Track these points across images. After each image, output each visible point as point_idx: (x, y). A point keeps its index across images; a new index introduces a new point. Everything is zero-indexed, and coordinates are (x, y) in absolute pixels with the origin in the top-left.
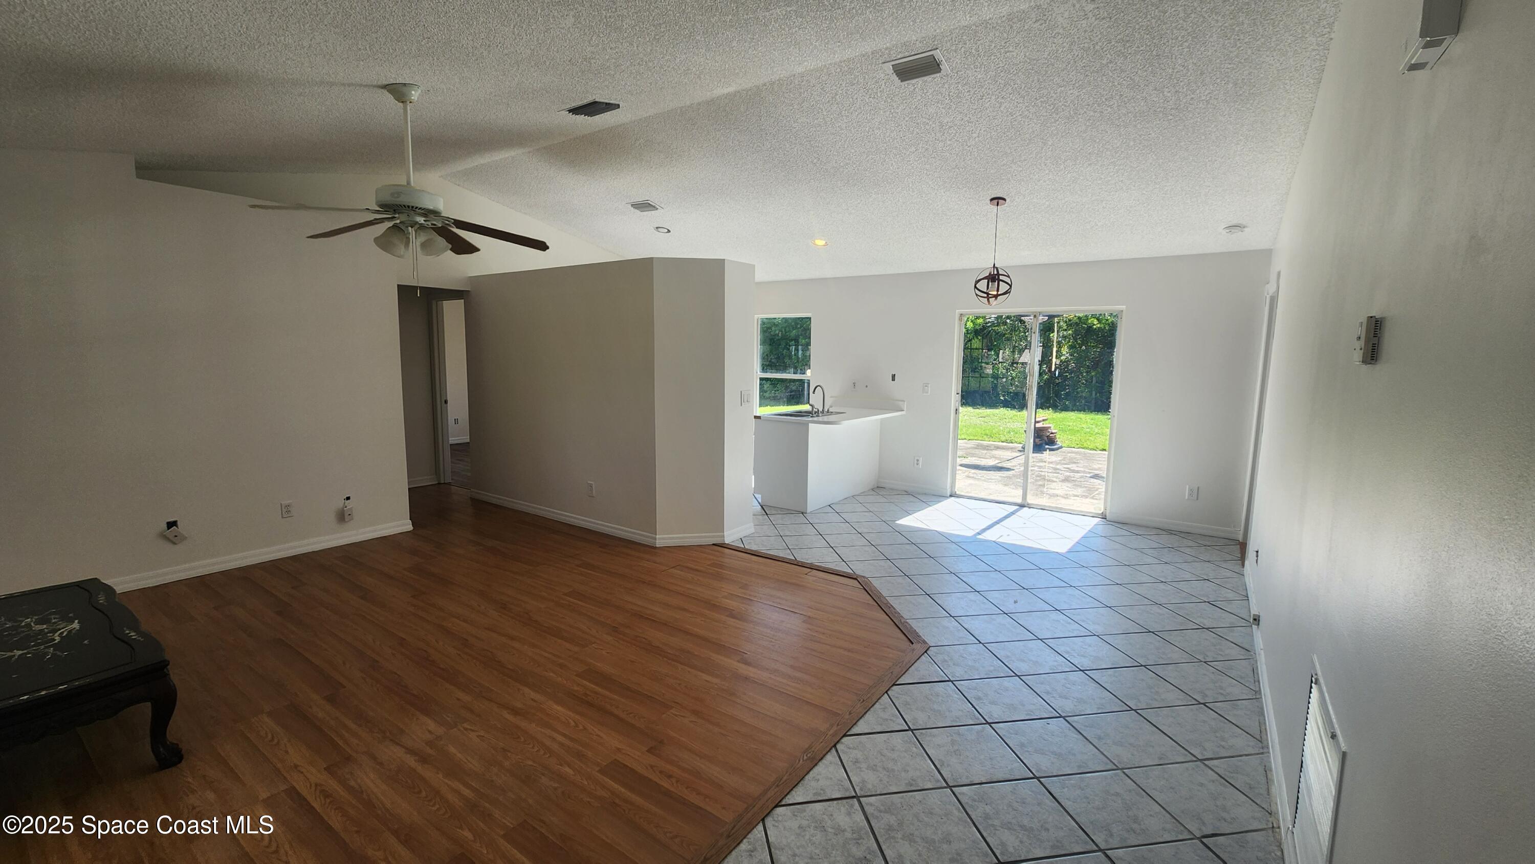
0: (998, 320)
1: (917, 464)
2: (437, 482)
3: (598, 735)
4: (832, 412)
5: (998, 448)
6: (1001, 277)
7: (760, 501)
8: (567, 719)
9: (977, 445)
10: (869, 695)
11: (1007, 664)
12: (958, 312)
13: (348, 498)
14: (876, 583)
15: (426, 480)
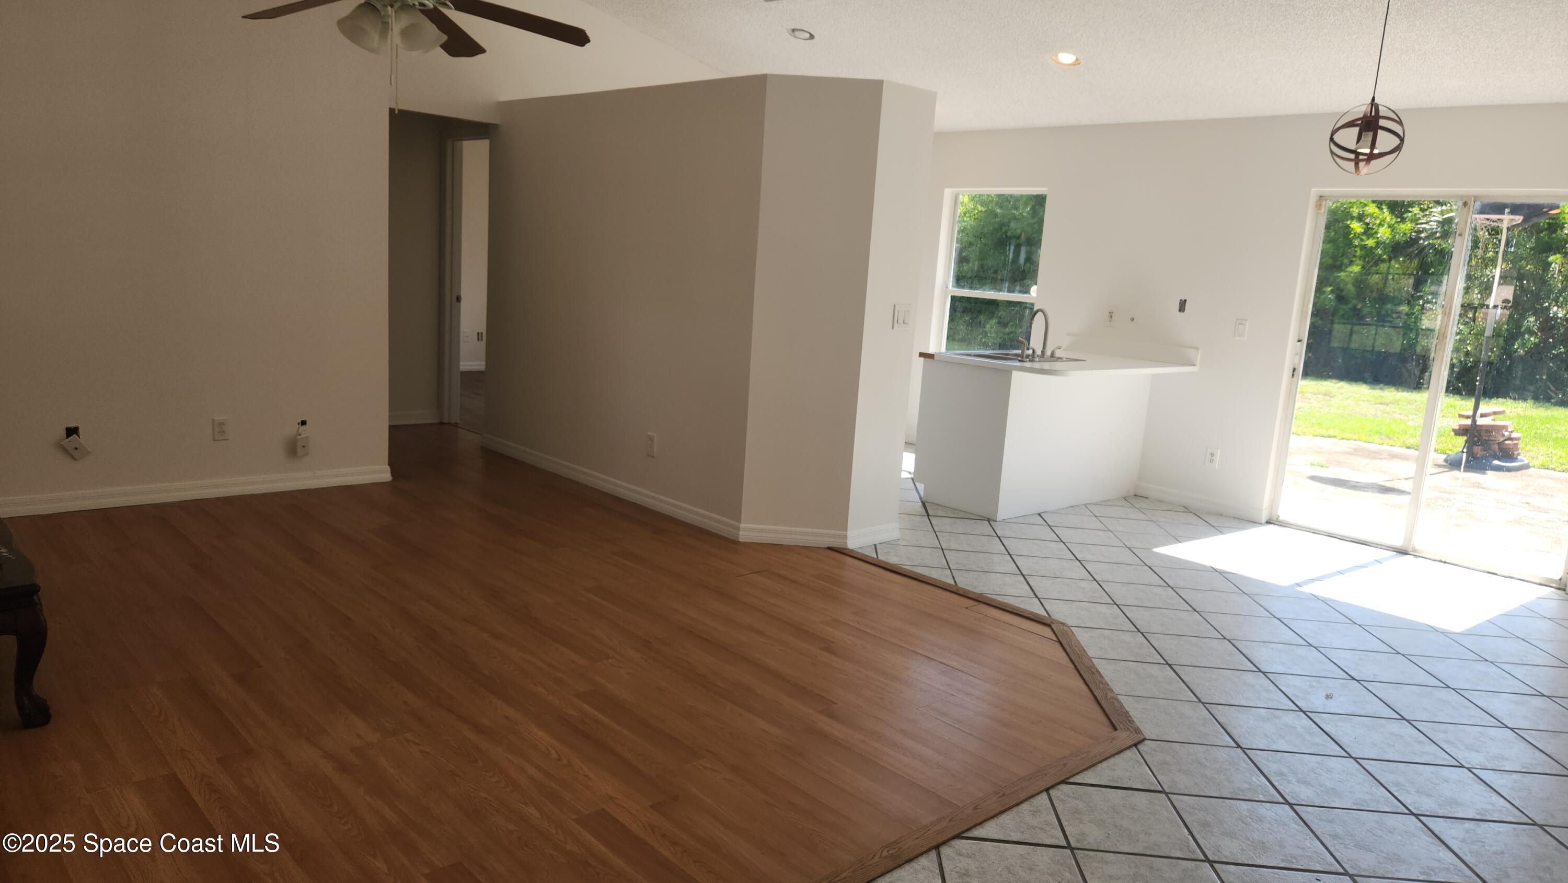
0: (1443, 227)
1: (1211, 461)
2: (436, 421)
3: (587, 776)
4: (1059, 358)
5: (1394, 456)
6: (1382, 123)
7: (922, 493)
8: (548, 749)
9: (1355, 449)
10: (1015, 788)
11: (1276, 784)
12: (1315, 191)
13: (303, 423)
14: (1082, 637)
15: (422, 416)
